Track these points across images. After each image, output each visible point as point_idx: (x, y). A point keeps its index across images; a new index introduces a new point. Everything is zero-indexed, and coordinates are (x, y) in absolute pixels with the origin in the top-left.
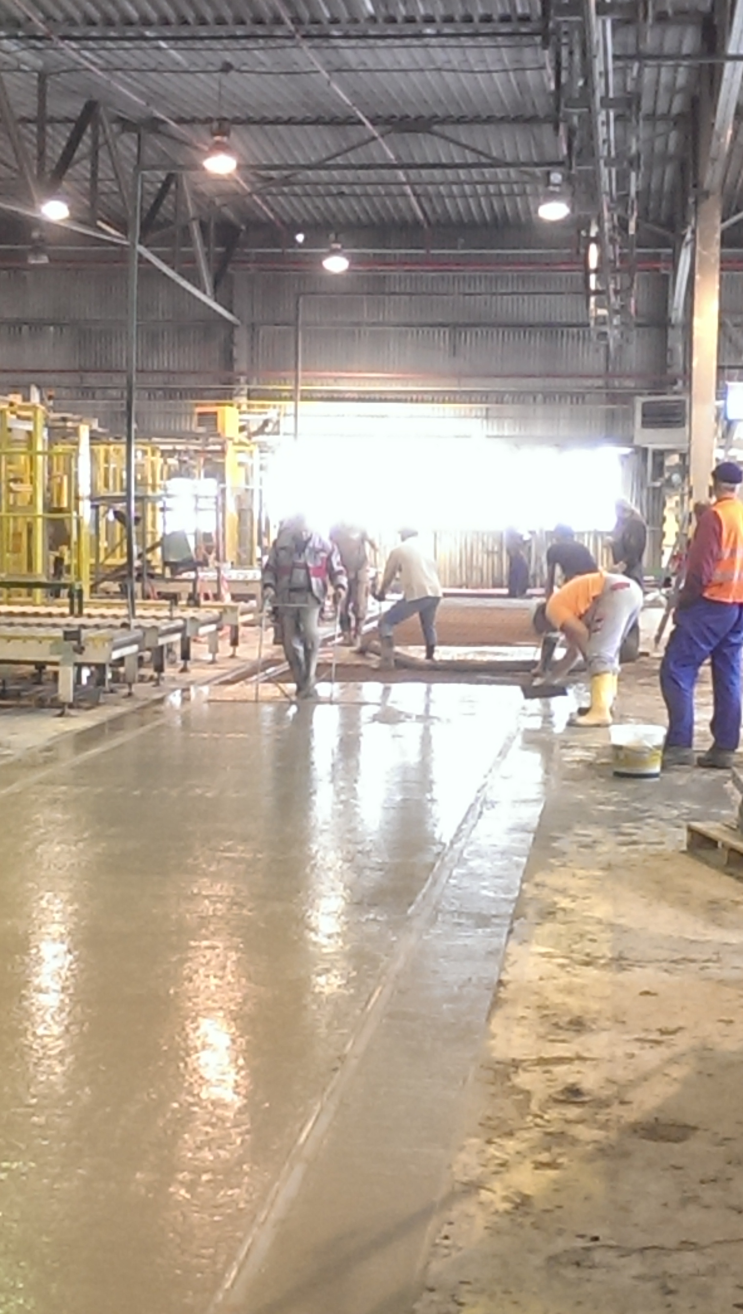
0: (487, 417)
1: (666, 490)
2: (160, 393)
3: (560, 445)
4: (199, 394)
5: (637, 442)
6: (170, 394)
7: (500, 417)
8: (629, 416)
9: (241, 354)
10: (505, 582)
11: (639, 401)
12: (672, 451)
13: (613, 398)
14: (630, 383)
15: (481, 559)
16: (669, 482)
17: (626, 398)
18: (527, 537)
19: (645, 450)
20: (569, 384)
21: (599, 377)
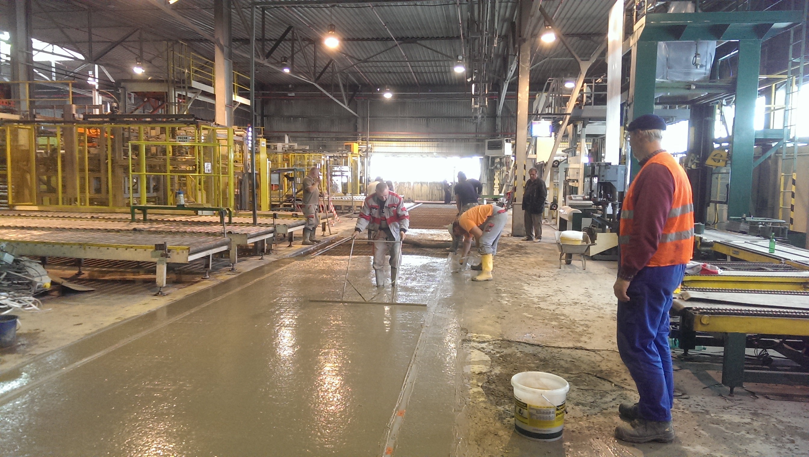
0: (438, 147)
1: (495, 170)
2: (334, 139)
3: (462, 156)
4: (347, 139)
5: (486, 154)
6: (338, 139)
7: (442, 147)
8: (483, 146)
9: (360, 127)
10: (444, 199)
11: (487, 141)
12: (498, 157)
13: (478, 140)
14: (483, 135)
15: (436, 192)
16: (496, 167)
17: (483, 140)
18: (450, 184)
19: (489, 157)
20: (465, 136)
21: (473, 133)
